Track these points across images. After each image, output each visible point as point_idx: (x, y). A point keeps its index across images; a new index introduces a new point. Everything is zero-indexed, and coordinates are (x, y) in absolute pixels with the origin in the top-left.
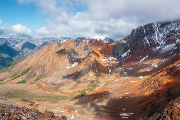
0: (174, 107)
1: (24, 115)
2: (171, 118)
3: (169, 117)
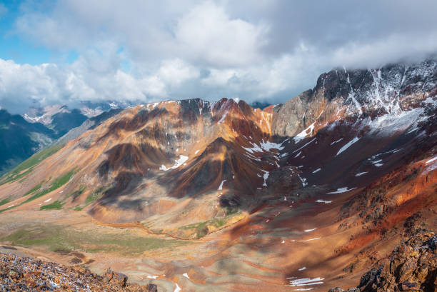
0: (404, 255)
1: (54, 280)
2: (397, 281)
3: (394, 279)
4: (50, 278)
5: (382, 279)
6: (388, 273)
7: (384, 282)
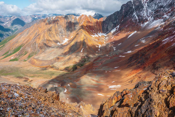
0: (161, 79)
1: (16, 92)
2: (158, 89)
3: (157, 88)
4: (15, 92)
5: (152, 88)
6: (154, 86)
7: (152, 90)
